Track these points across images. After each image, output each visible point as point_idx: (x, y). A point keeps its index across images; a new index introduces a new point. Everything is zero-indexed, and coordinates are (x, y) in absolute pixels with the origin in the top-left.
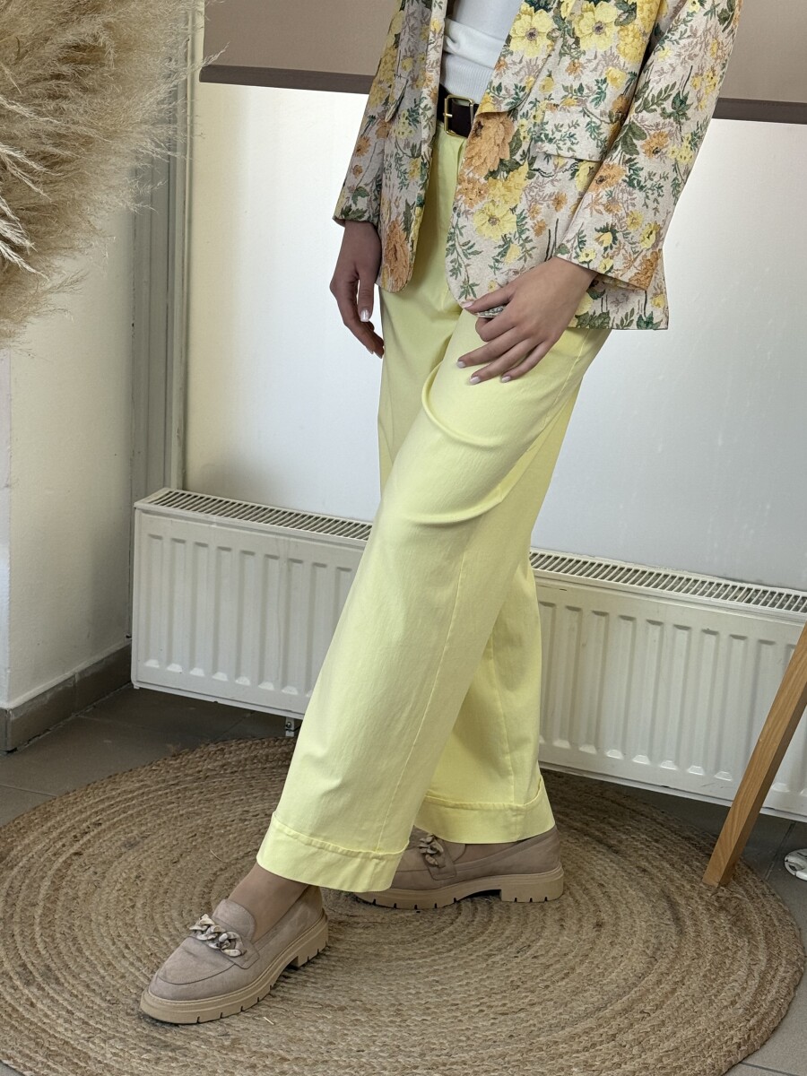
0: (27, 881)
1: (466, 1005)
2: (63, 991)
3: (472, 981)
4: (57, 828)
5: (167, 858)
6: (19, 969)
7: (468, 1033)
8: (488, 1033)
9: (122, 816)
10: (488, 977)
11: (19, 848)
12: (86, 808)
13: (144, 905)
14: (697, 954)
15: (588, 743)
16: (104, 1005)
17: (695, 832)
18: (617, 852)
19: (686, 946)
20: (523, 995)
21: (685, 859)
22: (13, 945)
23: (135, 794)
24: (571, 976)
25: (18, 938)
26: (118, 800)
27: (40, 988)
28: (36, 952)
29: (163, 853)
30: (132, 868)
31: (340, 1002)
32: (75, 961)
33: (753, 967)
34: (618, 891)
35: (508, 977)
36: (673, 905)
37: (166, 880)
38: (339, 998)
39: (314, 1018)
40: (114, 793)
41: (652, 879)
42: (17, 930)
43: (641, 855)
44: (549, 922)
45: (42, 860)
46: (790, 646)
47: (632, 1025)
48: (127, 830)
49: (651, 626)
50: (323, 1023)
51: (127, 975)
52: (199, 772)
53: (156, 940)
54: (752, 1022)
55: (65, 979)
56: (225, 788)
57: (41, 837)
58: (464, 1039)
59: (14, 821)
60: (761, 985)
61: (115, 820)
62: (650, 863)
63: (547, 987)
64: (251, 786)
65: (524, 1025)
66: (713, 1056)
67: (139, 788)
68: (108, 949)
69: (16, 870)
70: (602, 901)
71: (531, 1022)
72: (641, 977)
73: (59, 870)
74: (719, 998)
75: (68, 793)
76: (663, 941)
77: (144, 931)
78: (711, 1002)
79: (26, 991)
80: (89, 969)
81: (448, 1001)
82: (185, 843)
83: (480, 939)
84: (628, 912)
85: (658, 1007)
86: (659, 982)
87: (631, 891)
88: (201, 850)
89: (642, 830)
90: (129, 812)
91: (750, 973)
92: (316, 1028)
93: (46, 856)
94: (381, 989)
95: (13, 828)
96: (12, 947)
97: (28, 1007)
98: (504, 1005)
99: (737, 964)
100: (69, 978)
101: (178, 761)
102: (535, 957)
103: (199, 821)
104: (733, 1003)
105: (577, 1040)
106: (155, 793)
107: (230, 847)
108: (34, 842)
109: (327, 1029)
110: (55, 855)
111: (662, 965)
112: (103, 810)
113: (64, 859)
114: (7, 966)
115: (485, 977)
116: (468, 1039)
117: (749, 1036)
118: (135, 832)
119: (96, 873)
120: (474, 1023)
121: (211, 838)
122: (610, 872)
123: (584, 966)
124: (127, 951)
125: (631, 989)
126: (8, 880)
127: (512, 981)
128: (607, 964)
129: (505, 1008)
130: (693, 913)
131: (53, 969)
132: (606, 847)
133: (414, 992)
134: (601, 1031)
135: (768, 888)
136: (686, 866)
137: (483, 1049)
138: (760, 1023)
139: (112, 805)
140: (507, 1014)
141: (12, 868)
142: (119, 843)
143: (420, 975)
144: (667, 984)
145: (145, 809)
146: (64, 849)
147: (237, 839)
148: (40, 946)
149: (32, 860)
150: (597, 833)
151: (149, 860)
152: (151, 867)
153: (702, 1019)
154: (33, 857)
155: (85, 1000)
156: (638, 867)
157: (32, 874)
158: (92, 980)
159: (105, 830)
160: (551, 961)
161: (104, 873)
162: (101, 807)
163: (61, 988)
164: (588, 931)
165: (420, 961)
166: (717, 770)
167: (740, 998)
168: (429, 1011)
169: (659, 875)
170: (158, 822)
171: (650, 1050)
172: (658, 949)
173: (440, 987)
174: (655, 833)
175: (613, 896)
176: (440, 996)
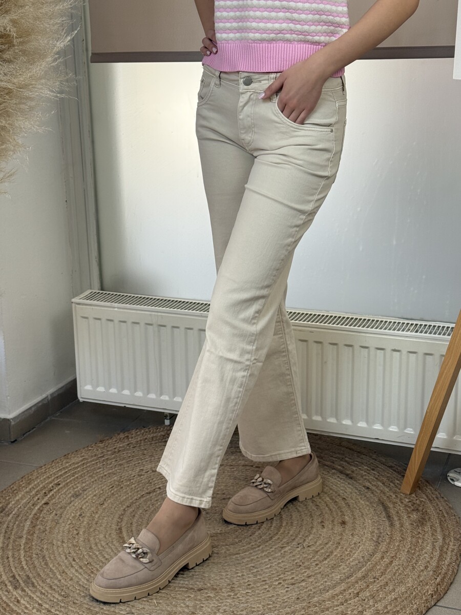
0: (17, 523)
1: (271, 581)
2: (36, 591)
3: (273, 565)
4: (35, 489)
5: (97, 502)
6: (11, 579)
7: (273, 599)
8: (284, 598)
9: (72, 478)
10: (282, 562)
11: (13, 503)
12: (51, 475)
13: (84, 532)
14: (402, 538)
15: (331, 416)
16: (60, 598)
17: (395, 463)
18: (351, 478)
19: (396, 533)
20: (303, 571)
21: (391, 479)
22: (8, 563)
23: (79, 464)
24: (331, 557)
25: (11, 559)
26: (69, 469)
27: (23, 590)
28: (21, 568)
29: (95, 499)
30: (77, 510)
31: (198, 585)
32: (44, 571)
33: (435, 544)
34: (354, 502)
35: (294, 560)
36: (386, 508)
37: (97, 516)
38: (198, 583)
39: (183, 598)
40: (67, 465)
41: (373, 493)
42: (10, 554)
43: (366, 479)
44: (315, 523)
45: (26, 509)
46: (442, 356)
47: (368, 586)
48: (75, 487)
49: (362, 349)
50: (189, 600)
51: (74, 578)
52: (115, 449)
53: (91, 554)
54: (438, 580)
55: (38, 583)
56: (130, 456)
57: (26, 495)
58: (271, 603)
59: (10, 486)
60: (441, 555)
61: (68, 481)
62: (371, 483)
63: (317, 565)
64: (144, 455)
65: (305, 590)
66: (417, 604)
67: (82, 461)
68: (63, 562)
69: (11, 516)
70: (345, 509)
71: (309, 588)
72: (372, 555)
73: (36, 514)
74: (418, 565)
75: (42, 467)
76: (382, 531)
77: (83, 549)
78: (414, 568)
79: (15, 593)
80: (52, 576)
81: (260, 579)
82: (107, 492)
83: (276, 537)
84: (360, 514)
85: (383, 574)
86: (383, 558)
87: (361, 501)
88: (116, 495)
89: (365, 464)
90: (76, 476)
91: (434, 547)
92: (185, 604)
93: (28, 506)
94: (222, 575)
95: (10, 490)
96: (7, 565)
97: (16, 603)
98: (293, 578)
99: (425, 543)
100: (40, 582)
101: (103, 444)
102: (309, 546)
103: (115, 478)
104: (426, 567)
105: (336, 598)
106: (91, 463)
107: (133, 492)
108: (22, 498)
109: (191, 604)
110: (33, 505)
111: (383, 547)
112: (61, 475)
113: (38, 507)
114: (4, 577)
115: (280, 561)
116: (274, 602)
117: (437, 589)
118: (79, 488)
119: (56, 515)
120: (276, 592)
121: (122, 487)
122: (349, 490)
123: (338, 550)
124: (74, 563)
125: (367, 563)
126: (6, 523)
127: (296, 563)
128: (351, 548)
129: (293, 580)
130: (398, 512)
131: (31, 577)
132: (345, 476)
133: (240, 575)
134: (350, 591)
135: (440, 494)
136: (391, 484)
137: (283, 608)
138: (443, 580)
139: (66, 472)
140: (294, 584)
141: (8, 515)
142: (70, 495)
143: (244, 564)
144: (387, 558)
145: (85, 473)
146: (39, 501)
147: (137, 487)
148: (24, 563)
149: (20, 510)
150: (339, 467)
151: (87, 504)
152: (88, 508)
153: (410, 580)
154: (20, 508)
155: (49, 596)
156: (364, 486)
157: (20, 518)
158: (53, 582)
159: (62, 488)
160: (319, 548)
161: (61, 514)
162: (60, 474)
163: (35, 589)
164: (338, 529)
165: (243, 555)
166: (405, 428)
167: (430, 564)
168: (250, 586)
169: (376, 490)
170: (92, 480)
171: (380, 601)
172: (379, 537)
173: (256, 570)
174: (372, 465)
175: (351, 505)
176: (255, 576)
